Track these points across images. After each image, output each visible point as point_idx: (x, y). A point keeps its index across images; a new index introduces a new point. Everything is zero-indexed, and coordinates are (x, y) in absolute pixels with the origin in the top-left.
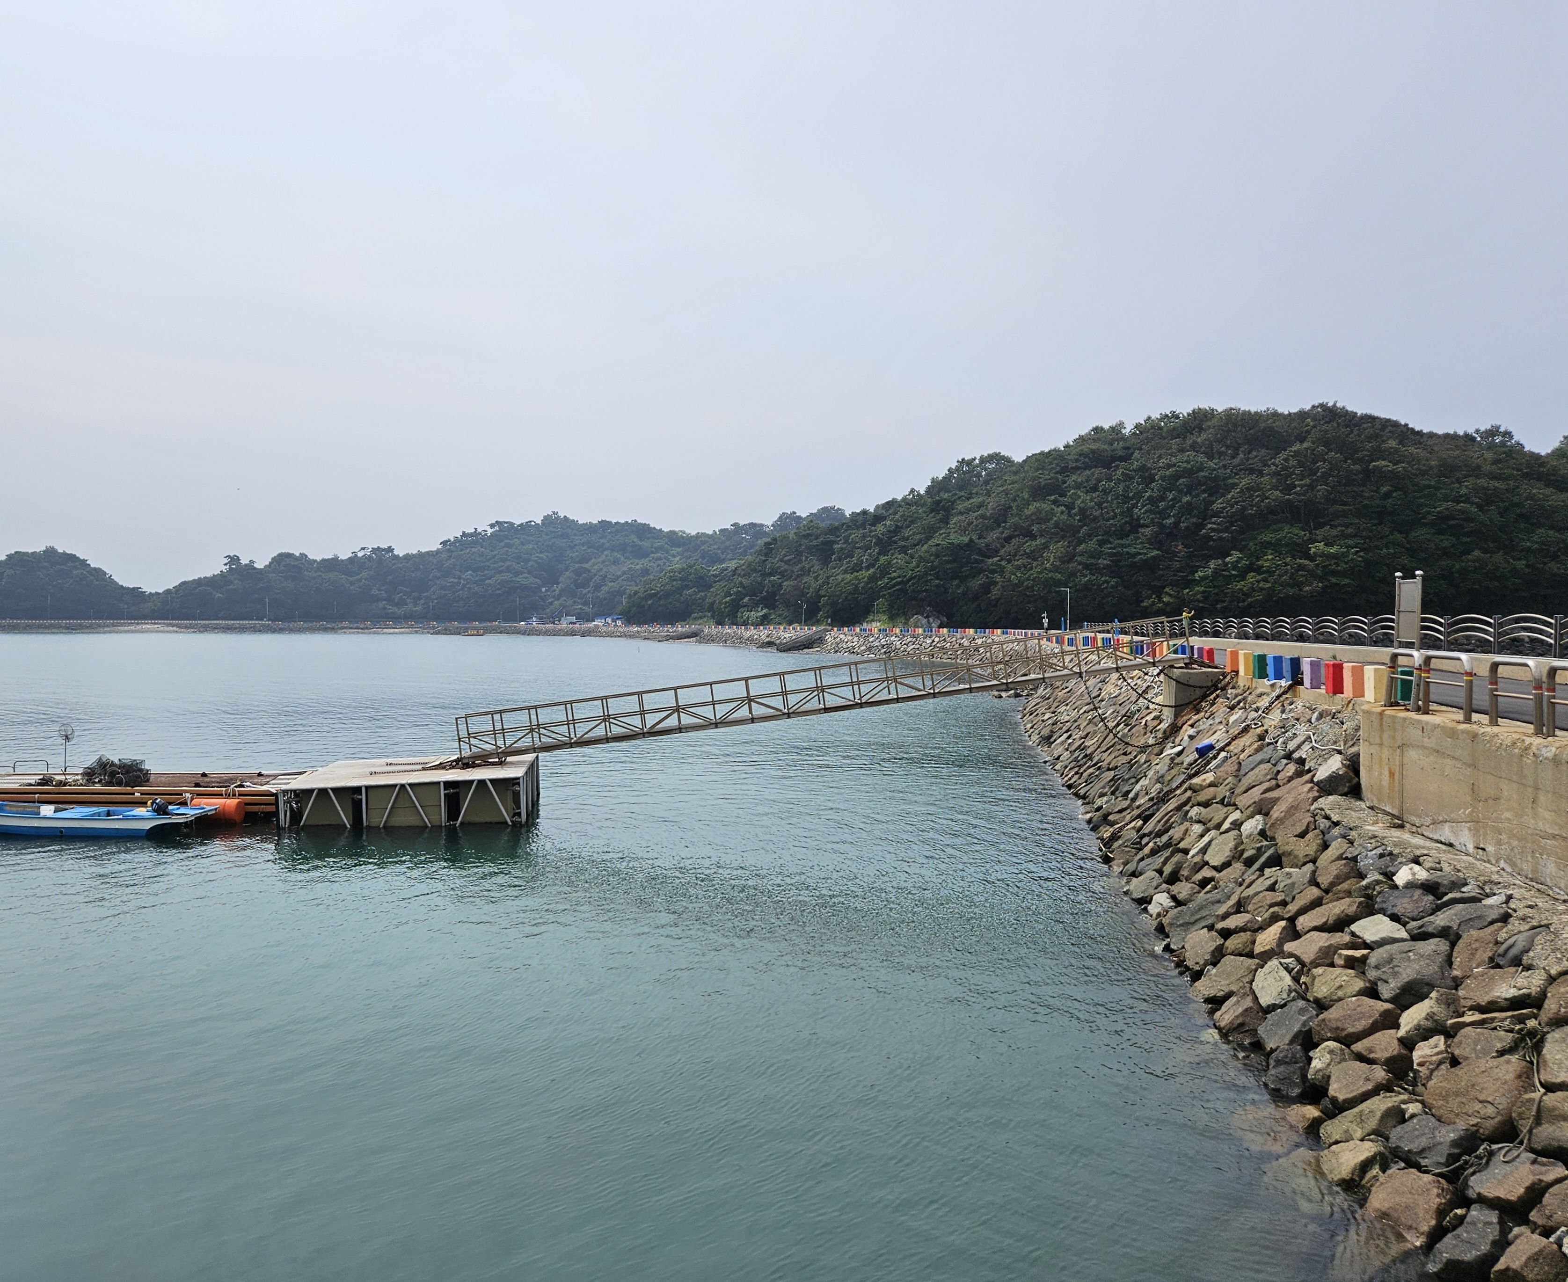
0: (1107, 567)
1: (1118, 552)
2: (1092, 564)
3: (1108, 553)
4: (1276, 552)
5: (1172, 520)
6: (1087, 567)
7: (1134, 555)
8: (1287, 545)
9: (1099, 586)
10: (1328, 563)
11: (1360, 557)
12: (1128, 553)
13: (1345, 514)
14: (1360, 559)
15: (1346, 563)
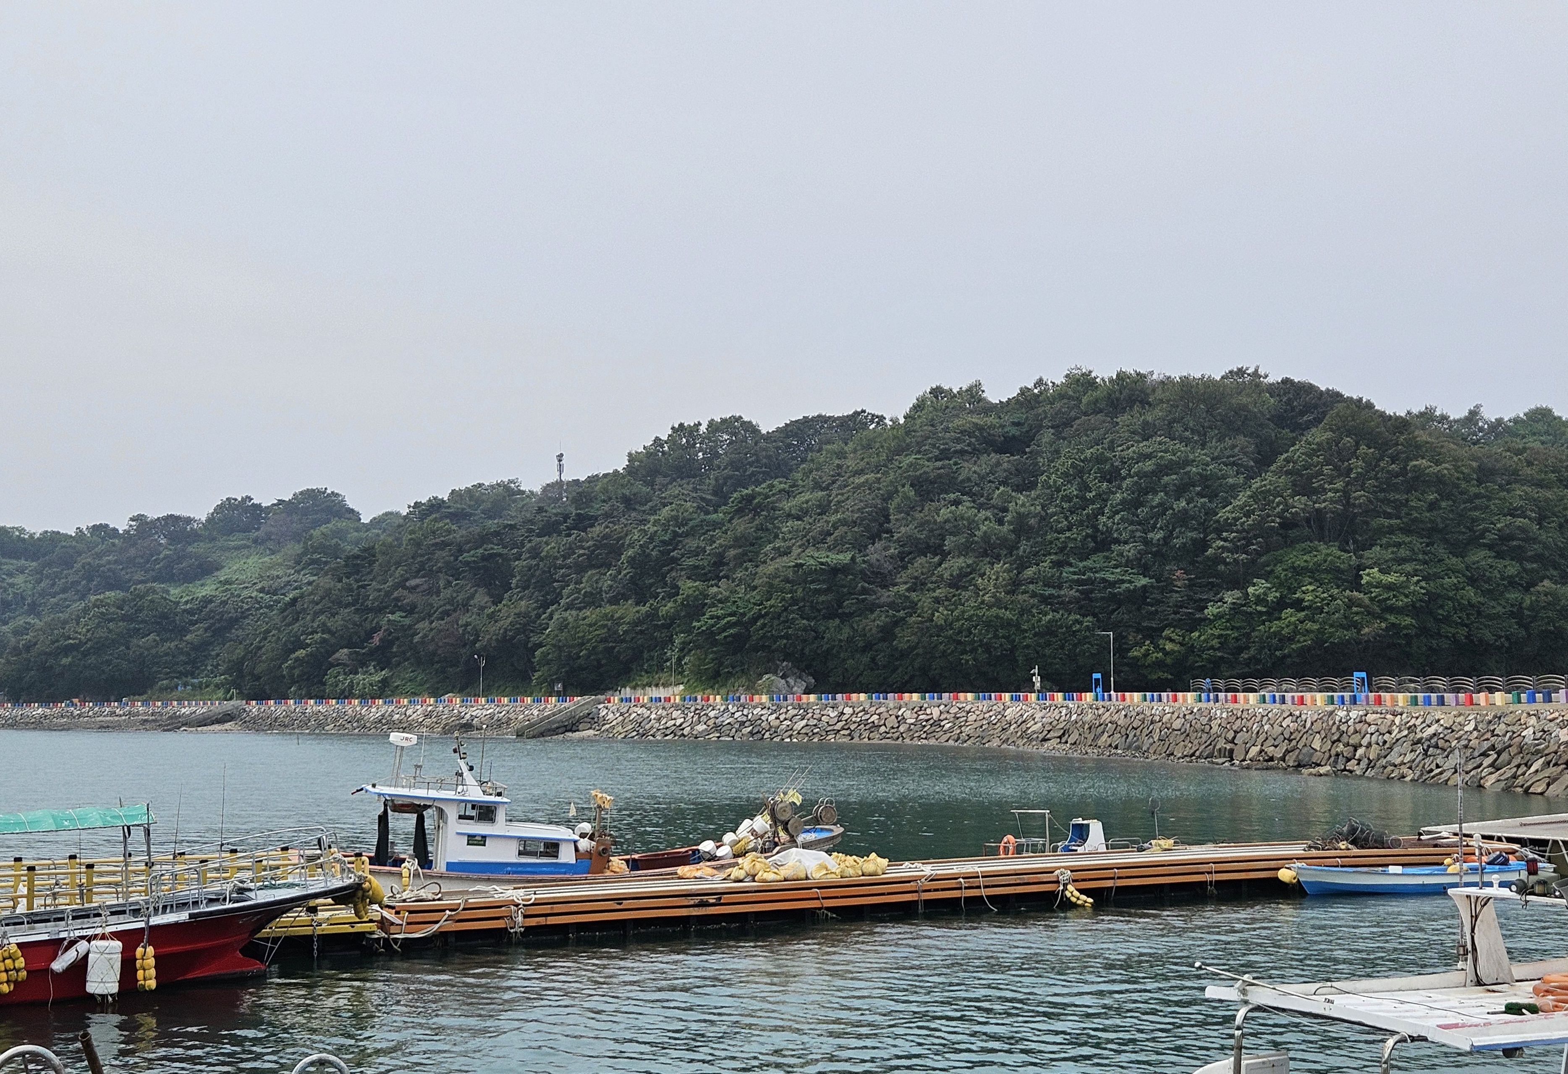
0: (1077, 601)
1: (1090, 578)
2: (1051, 596)
3: (1073, 581)
4: (1316, 580)
5: (1160, 535)
6: (1045, 600)
7: (1112, 584)
8: (1327, 571)
9: (1069, 628)
10: (1386, 596)
11: (1421, 588)
12: (1104, 580)
13: (1391, 531)
14: (1423, 591)
15: (1407, 596)
